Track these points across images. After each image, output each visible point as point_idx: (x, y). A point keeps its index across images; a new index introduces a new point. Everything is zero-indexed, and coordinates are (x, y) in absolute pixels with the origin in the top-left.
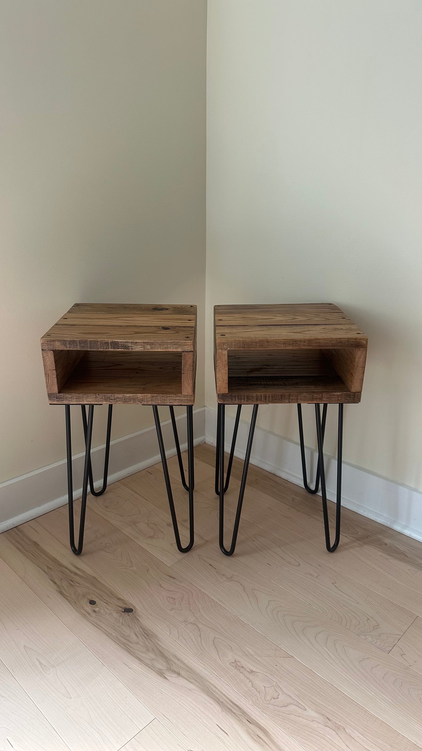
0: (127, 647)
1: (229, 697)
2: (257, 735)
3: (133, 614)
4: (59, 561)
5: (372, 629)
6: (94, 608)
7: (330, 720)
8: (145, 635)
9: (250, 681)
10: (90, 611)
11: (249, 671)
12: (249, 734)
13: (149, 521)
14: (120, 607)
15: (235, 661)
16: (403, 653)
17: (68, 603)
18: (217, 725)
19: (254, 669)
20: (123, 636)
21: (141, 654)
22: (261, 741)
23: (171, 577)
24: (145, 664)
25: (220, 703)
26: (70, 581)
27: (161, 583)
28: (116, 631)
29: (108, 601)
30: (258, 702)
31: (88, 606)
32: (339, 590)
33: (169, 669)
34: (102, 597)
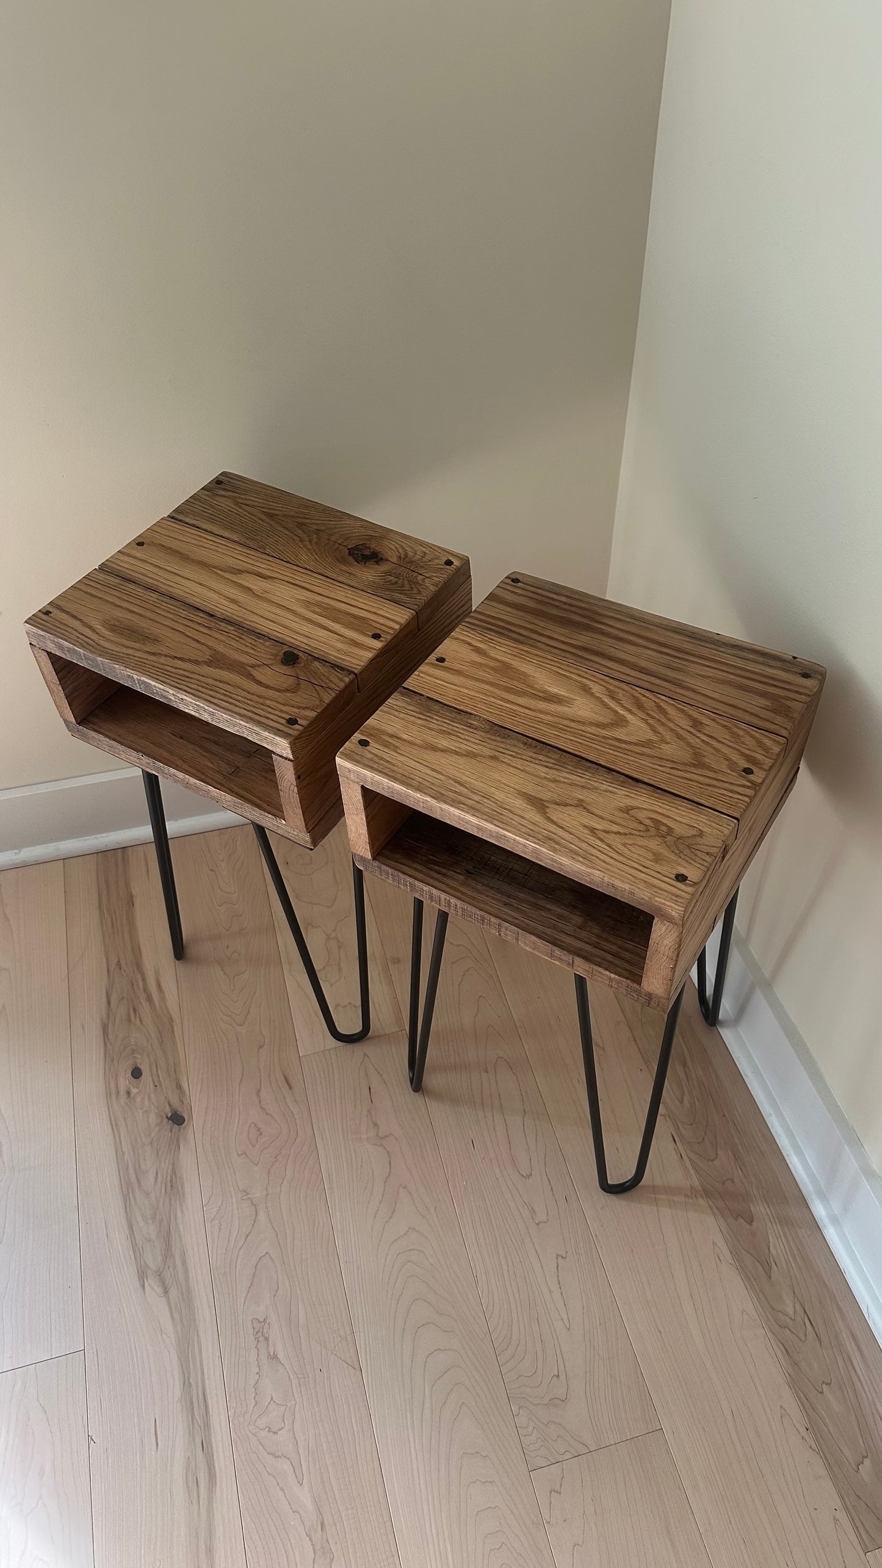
0: (129, 1195)
1: (207, 1381)
2: (197, 1478)
3: (180, 1130)
4: (141, 957)
5: (546, 1403)
6: (131, 1087)
7: (322, 1530)
8: (169, 1184)
9: (258, 1373)
10: (122, 1092)
11: (272, 1354)
12: (188, 1467)
14: (170, 1105)
15: (264, 1320)
16: (558, 1488)
17: (102, 1054)
18: (155, 1420)
19: (281, 1356)
20: (137, 1167)
21: (139, 1218)
22: (195, 1491)
23: (287, 1082)
24: (132, 1242)
25: (186, 1384)
26: (131, 1009)
27: (262, 1088)
28: (134, 1151)
29: (160, 1081)
30: (241, 1419)
31: (127, 1076)
32: (558, 1276)
33: (158, 1273)
34: (159, 1068)
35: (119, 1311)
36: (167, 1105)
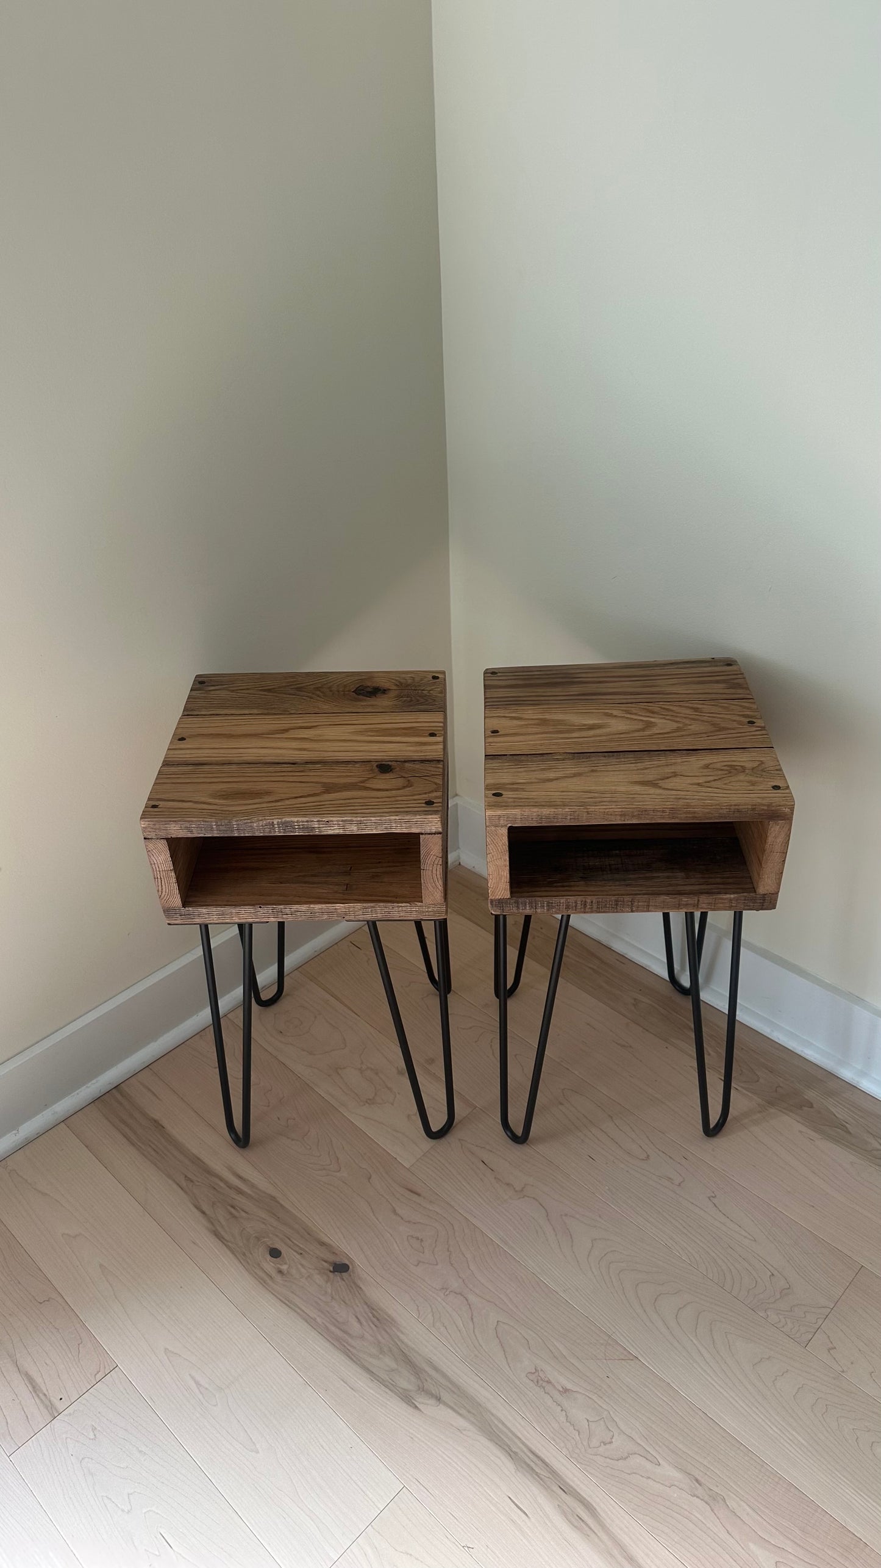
0: (345, 1346)
1: (526, 1442)
2: (577, 1515)
3: (351, 1276)
4: (203, 1163)
5: (779, 1297)
6: (279, 1266)
7: (700, 1484)
8: (375, 1320)
9: (562, 1410)
10: (273, 1273)
11: (561, 1389)
12: (564, 1513)
13: (362, 1063)
14: (326, 1262)
15: (536, 1370)
16: (831, 1345)
17: (231, 1255)
18: (509, 1498)
19: (569, 1386)
20: (336, 1322)
21: (371, 1360)
22: (583, 1525)
23: (411, 1191)
24: (378, 1380)
25: (512, 1455)
26: (229, 1208)
27: (394, 1205)
28: (322, 1312)
29: (301, 1248)
30: (577, 1451)
31: (268, 1260)
32: (720, 1211)
33: (421, 1390)
34: (292, 1239)
35: (409, 1438)
36: (324, 1263)
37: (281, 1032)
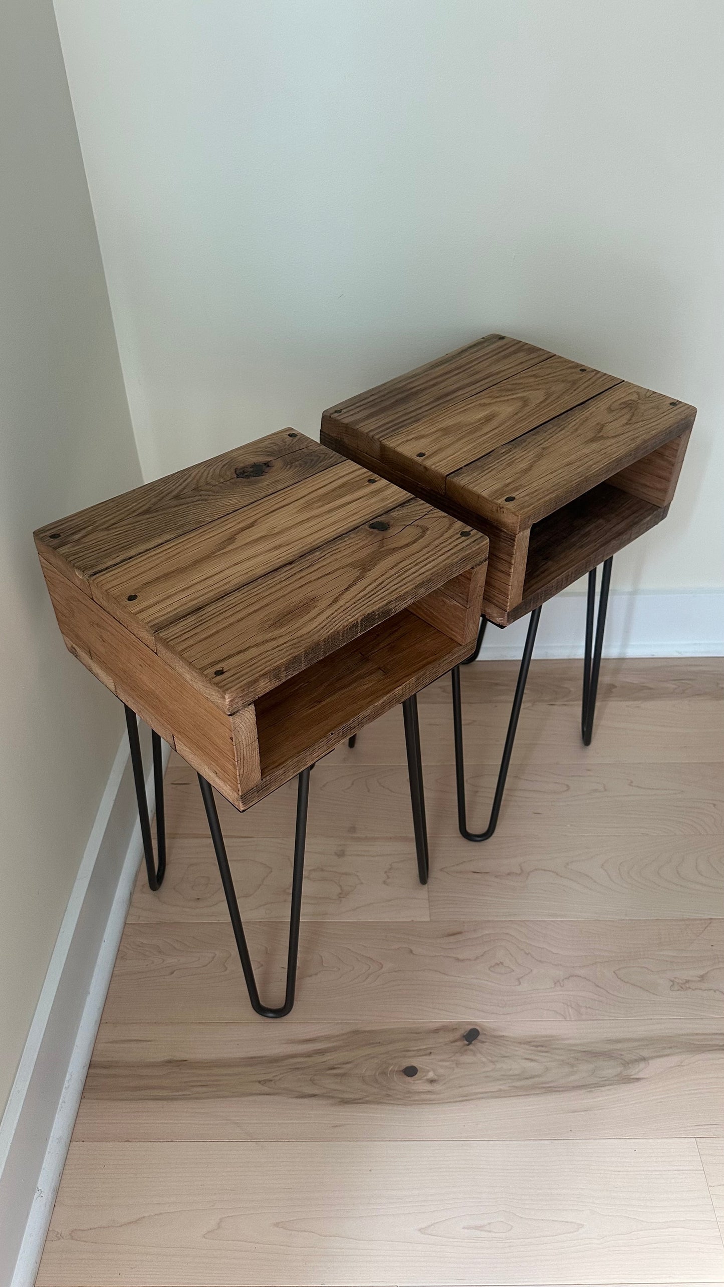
0: (544, 1087)
3: (485, 1034)
4: (264, 1057)
6: (426, 1078)
8: (540, 1049)
9: (715, 991)
10: (428, 1087)
14: (455, 1041)
15: (672, 981)
17: (376, 1106)
20: (517, 1077)
21: (573, 1078)
23: (452, 935)
26: (328, 1072)
27: (454, 956)
28: (499, 1080)
29: (426, 1049)
31: (412, 1081)
32: (645, 788)
33: (627, 1064)
34: (411, 1049)
35: (660, 1104)
36: (454, 1044)
37: (198, 899)
